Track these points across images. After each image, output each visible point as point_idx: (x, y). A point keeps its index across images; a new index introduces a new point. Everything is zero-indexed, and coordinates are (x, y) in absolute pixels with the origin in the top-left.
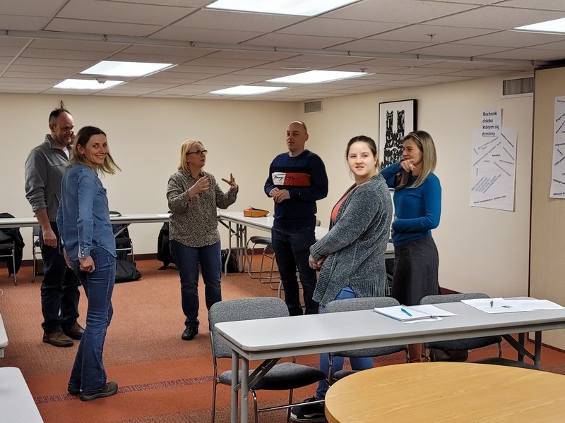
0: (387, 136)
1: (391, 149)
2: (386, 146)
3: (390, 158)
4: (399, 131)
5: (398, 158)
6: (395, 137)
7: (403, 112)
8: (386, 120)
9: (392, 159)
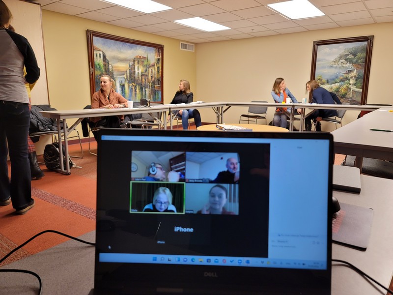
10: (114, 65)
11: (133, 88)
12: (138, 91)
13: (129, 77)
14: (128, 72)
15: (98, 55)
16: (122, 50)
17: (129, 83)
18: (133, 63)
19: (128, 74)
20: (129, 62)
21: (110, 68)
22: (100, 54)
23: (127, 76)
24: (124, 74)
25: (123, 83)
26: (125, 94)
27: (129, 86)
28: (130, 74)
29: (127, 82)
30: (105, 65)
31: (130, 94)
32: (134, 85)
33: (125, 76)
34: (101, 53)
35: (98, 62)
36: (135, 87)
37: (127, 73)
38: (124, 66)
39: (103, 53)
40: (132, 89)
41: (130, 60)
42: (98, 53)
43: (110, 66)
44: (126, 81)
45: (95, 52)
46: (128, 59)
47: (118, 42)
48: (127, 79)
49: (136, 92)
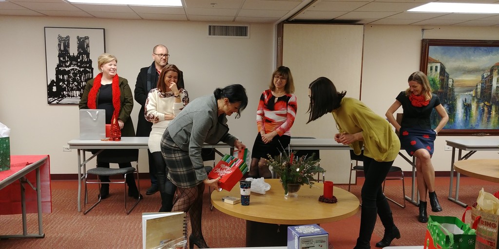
0: (59, 56)
1: (67, 69)
2: (59, 66)
3: (66, 77)
4: (80, 53)
5: (80, 77)
6: (73, 59)
7: (86, 38)
8: (57, 43)
9: (69, 77)
10: (456, 79)
11: (486, 109)
12: (493, 113)
13: (479, 93)
14: (479, 87)
15: (434, 68)
16: (472, 58)
17: (478, 103)
18: (489, 73)
19: (479, 90)
20: (482, 72)
21: (450, 82)
22: (436, 67)
23: (476, 92)
24: (471, 91)
25: (468, 102)
26: (469, 117)
27: (478, 107)
28: (482, 89)
29: (476, 100)
30: (442, 80)
31: (479, 117)
32: (488, 104)
33: (473, 93)
34: (439, 65)
35: (432, 77)
36: (490, 108)
37: (477, 89)
38: (473, 79)
39: (441, 64)
40: (483, 110)
41: (484, 70)
42: (434, 65)
43: (450, 80)
44: (473, 100)
45: (429, 66)
46: (481, 68)
47: (467, 48)
48: (476, 96)
49: (490, 114)
